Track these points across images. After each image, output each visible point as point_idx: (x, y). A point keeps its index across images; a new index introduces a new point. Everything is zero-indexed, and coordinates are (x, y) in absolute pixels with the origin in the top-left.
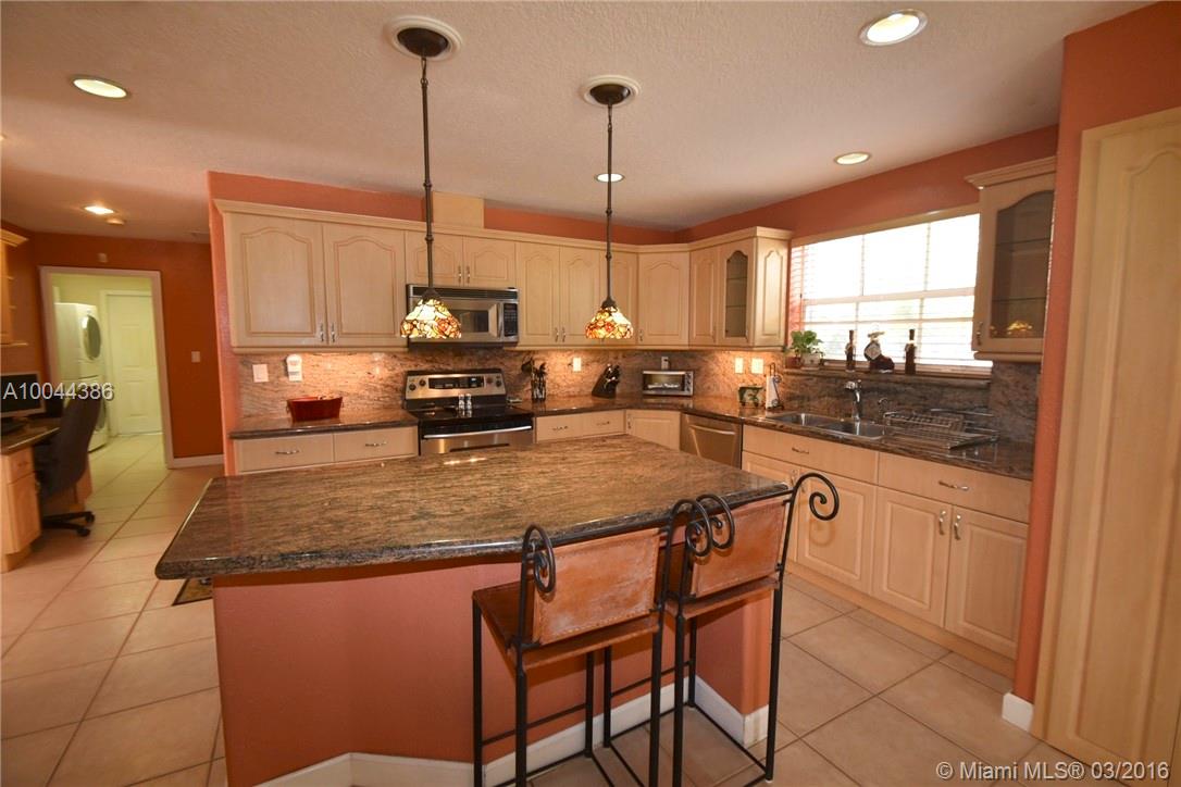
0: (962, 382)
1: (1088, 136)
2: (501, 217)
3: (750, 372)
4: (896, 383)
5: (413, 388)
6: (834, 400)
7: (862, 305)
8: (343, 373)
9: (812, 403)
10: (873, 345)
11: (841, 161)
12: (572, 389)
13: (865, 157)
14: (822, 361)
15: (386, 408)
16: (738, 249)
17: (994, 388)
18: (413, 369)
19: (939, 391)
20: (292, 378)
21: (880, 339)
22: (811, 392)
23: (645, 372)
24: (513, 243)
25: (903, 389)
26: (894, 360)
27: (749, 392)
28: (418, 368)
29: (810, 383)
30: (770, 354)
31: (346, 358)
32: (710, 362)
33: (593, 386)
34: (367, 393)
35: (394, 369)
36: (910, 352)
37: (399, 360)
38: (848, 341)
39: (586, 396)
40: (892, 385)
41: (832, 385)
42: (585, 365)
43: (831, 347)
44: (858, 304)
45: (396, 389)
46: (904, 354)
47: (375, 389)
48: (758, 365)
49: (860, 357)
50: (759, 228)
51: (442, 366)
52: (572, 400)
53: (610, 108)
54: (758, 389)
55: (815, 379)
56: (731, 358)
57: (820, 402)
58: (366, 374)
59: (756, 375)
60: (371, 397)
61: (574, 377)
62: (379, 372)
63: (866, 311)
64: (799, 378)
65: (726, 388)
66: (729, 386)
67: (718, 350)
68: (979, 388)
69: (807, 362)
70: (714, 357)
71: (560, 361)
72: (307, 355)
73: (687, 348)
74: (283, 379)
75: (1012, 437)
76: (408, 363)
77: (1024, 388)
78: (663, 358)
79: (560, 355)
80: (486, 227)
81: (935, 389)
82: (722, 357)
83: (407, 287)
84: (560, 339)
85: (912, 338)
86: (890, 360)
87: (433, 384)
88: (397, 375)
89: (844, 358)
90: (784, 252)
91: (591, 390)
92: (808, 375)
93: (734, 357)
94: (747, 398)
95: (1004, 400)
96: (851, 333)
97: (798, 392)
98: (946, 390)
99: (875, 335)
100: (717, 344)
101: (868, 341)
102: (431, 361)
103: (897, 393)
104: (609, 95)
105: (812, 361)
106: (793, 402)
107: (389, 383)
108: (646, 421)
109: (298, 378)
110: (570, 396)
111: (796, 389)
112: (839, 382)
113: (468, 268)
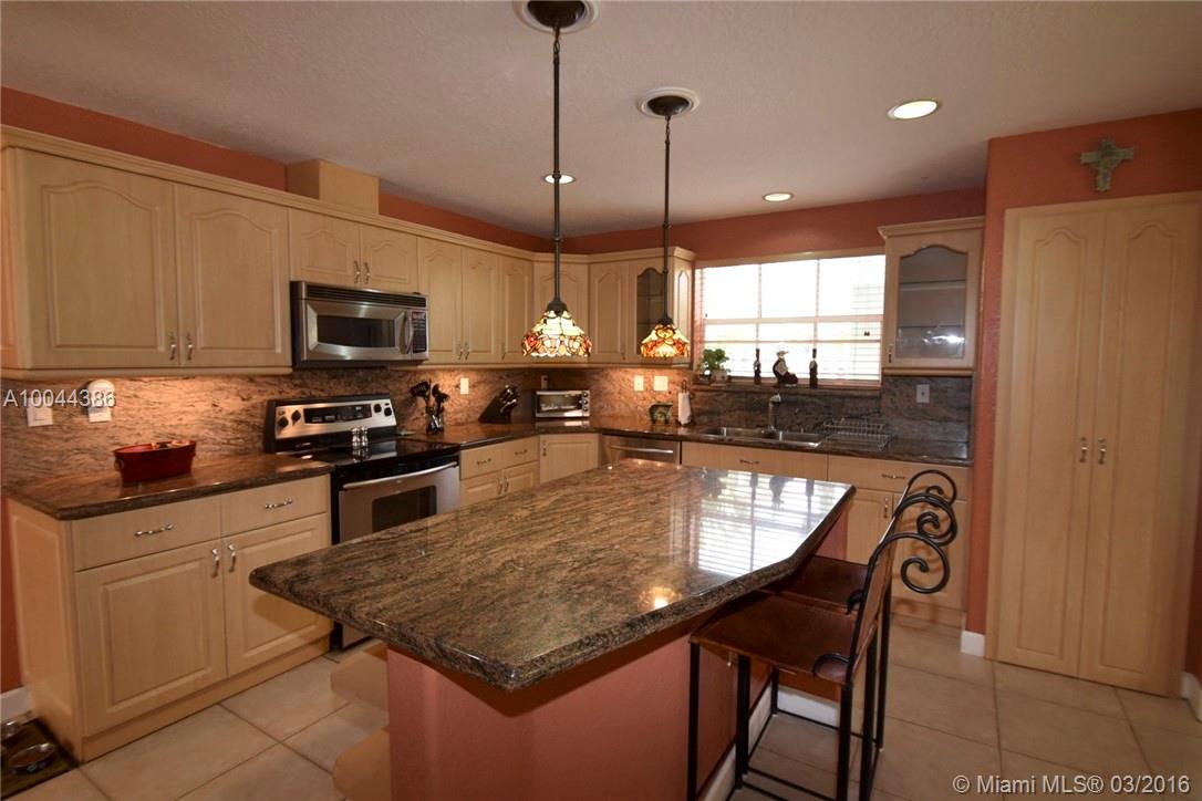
0: (859, 393)
1: (1010, 214)
2: (402, 204)
3: (652, 389)
4: (804, 395)
5: (284, 423)
6: (744, 414)
7: (761, 326)
8: (176, 407)
9: (722, 417)
10: (780, 363)
11: (768, 198)
12: (460, 415)
13: (787, 197)
14: (730, 377)
15: (240, 453)
16: (651, 266)
17: (884, 397)
18: (277, 396)
19: (840, 401)
20: (94, 417)
21: (786, 357)
22: (721, 407)
23: (539, 393)
24: (413, 238)
25: (810, 400)
26: (798, 376)
27: (660, 409)
28: (284, 396)
29: (719, 398)
30: (675, 371)
31: (178, 383)
32: (602, 380)
33: (481, 412)
34: (211, 433)
35: (249, 398)
36: (813, 370)
37: (258, 384)
38: (755, 359)
39: (472, 422)
40: (800, 398)
41: (743, 400)
42: (472, 386)
43: (739, 366)
44: (757, 325)
45: (253, 426)
46: (808, 371)
47: (224, 428)
48: (661, 383)
49: (767, 372)
50: (678, 248)
51: (314, 393)
52: (459, 428)
53: (669, 119)
54: (669, 407)
55: (725, 395)
56: (628, 376)
57: (731, 416)
58: (209, 408)
59: (659, 393)
60: (218, 439)
61: (462, 401)
62: (231, 404)
63: (767, 332)
64: (709, 394)
65: (623, 406)
66: (627, 405)
67: (611, 368)
68: (872, 398)
69: (719, 378)
70: (607, 375)
71: (447, 382)
72: (120, 381)
73: (585, 366)
74: (80, 419)
75: (900, 435)
76: (270, 389)
77: (908, 396)
78: (543, 377)
79: (447, 376)
80: (381, 213)
81: (837, 400)
82: (617, 375)
83: (294, 286)
84: (464, 357)
85: (814, 356)
86: (794, 375)
87: (310, 416)
88: (254, 407)
89: (753, 375)
90: (689, 272)
91: (478, 416)
92: (718, 391)
93: (633, 375)
94: (657, 415)
95: (891, 405)
96: (758, 351)
97: (707, 408)
98: (847, 400)
99: (782, 353)
100: (627, 361)
101: (776, 359)
102: (300, 386)
103: (804, 404)
104: (665, 106)
105: (723, 377)
106: (702, 417)
107: (243, 418)
108: (563, 446)
109: (106, 416)
110: (458, 424)
111: (706, 404)
112: (749, 396)
113: (366, 264)
